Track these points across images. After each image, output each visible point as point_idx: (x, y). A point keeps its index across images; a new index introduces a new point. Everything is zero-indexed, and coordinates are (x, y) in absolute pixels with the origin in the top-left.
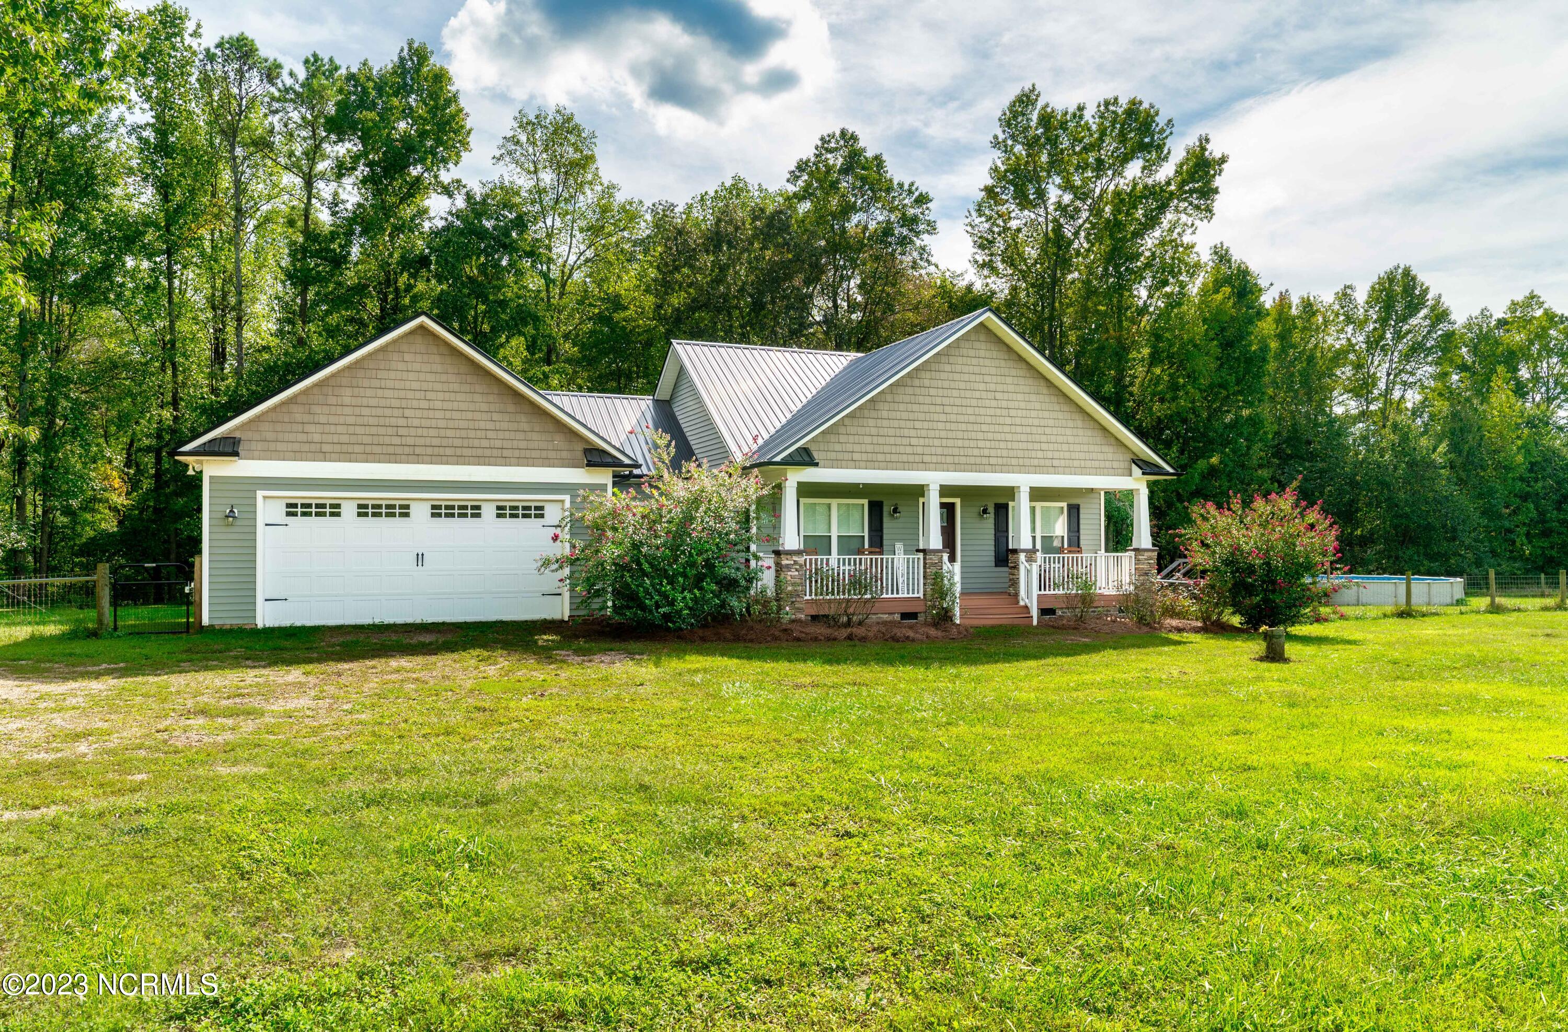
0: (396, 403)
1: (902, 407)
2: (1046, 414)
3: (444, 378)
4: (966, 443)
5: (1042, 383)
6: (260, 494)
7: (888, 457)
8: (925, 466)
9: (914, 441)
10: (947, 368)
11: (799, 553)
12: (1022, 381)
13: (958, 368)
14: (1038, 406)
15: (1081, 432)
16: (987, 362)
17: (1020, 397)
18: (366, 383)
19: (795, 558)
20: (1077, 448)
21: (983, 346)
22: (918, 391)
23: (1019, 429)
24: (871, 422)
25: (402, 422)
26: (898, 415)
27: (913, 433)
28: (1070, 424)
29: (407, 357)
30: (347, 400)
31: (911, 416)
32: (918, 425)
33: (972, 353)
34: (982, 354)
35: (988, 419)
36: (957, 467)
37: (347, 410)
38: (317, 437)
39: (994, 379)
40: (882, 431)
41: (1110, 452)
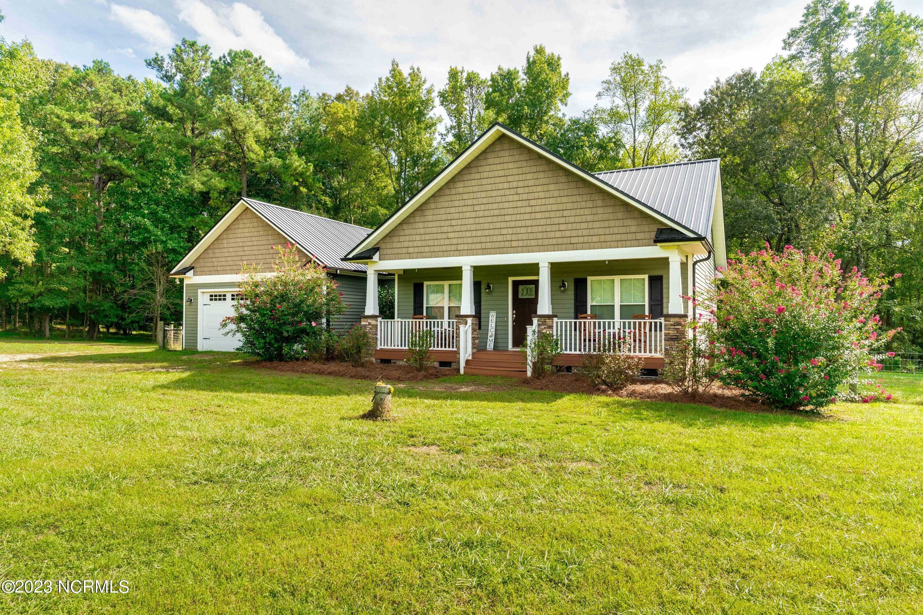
1: (442, 211)
2: (564, 200)
4: (492, 232)
5: (561, 173)
6: (199, 291)
7: (432, 249)
8: (459, 252)
9: (451, 235)
10: (477, 176)
11: (374, 317)
12: (541, 175)
13: (486, 175)
14: (556, 193)
15: (600, 210)
16: (511, 165)
17: (539, 188)
19: (369, 321)
20: (597, 225)
21: (507, 153)
22: (454, 198)
23: (539, 215)
24: (421, 225)
26: (439, 217)
27: (450, 229)
28: (590, 204)
31: (449, 217)
32: (454, 223)
33: (497, 161)
34: (506, 159)
35: (511, 211)
36: (485, 251)
39: (517, 178)
40: (428, 231)
41: (632, 225)
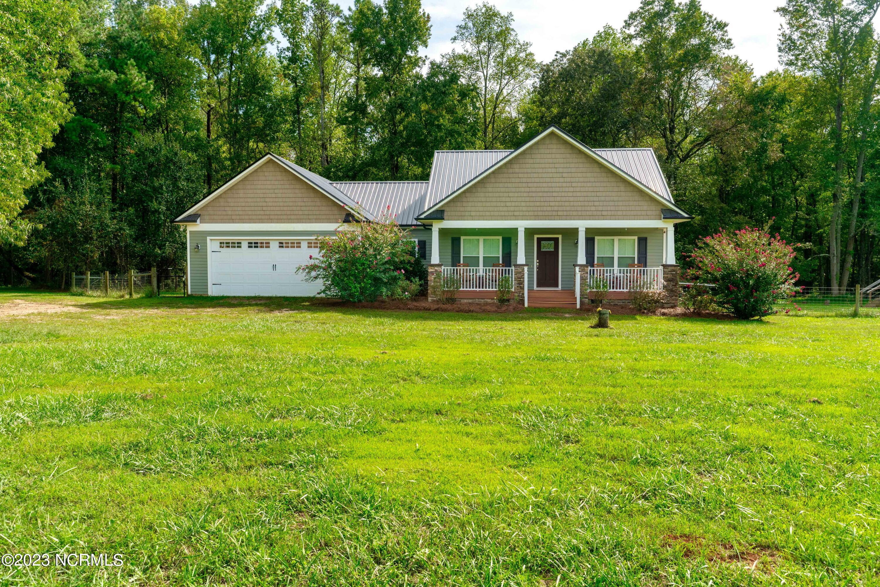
0: (262, 196)
1: (501, 185)
2: (598, 184)
3: (282, 182)
4: (542, 204)
5: (596, 165)
6: (208, 238)
7: (492, 213)
8: (516, 218)
9: (508, 204)
10: (531, 161)
11: (439, 265)
12: (581, 165)
13: (538, 161)
14: (592, 180)
15: (623, 194)
16: (558, 156)
17: (579, 175)
18: (249, 187)
19: (436, 268)
20: (620, 203)
21: (555, 146)
22: (511, 175)
23: (579, 194)
24: (482, 195)
25: (264, 204)
26: (499, 190)
27: (508, 199)
28: (616, 189)
29: (266, 174)
30: (241, 195)
31: (507, 190)
32: (511, 195)
33: (548, 151)
34: (554, 151)
35: (557, 189)
36: (537, 217)
37: (242, 200)
38: (230, 213)
39: (562, 165)
40: (488, 199)
41: (645, 205)
